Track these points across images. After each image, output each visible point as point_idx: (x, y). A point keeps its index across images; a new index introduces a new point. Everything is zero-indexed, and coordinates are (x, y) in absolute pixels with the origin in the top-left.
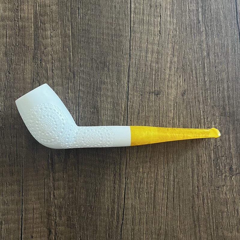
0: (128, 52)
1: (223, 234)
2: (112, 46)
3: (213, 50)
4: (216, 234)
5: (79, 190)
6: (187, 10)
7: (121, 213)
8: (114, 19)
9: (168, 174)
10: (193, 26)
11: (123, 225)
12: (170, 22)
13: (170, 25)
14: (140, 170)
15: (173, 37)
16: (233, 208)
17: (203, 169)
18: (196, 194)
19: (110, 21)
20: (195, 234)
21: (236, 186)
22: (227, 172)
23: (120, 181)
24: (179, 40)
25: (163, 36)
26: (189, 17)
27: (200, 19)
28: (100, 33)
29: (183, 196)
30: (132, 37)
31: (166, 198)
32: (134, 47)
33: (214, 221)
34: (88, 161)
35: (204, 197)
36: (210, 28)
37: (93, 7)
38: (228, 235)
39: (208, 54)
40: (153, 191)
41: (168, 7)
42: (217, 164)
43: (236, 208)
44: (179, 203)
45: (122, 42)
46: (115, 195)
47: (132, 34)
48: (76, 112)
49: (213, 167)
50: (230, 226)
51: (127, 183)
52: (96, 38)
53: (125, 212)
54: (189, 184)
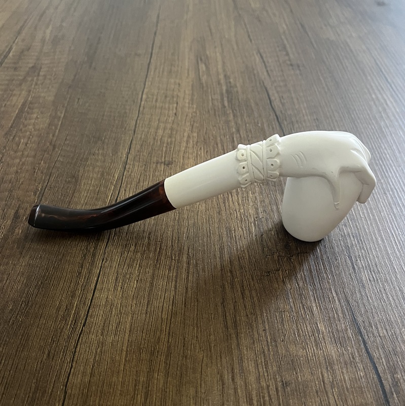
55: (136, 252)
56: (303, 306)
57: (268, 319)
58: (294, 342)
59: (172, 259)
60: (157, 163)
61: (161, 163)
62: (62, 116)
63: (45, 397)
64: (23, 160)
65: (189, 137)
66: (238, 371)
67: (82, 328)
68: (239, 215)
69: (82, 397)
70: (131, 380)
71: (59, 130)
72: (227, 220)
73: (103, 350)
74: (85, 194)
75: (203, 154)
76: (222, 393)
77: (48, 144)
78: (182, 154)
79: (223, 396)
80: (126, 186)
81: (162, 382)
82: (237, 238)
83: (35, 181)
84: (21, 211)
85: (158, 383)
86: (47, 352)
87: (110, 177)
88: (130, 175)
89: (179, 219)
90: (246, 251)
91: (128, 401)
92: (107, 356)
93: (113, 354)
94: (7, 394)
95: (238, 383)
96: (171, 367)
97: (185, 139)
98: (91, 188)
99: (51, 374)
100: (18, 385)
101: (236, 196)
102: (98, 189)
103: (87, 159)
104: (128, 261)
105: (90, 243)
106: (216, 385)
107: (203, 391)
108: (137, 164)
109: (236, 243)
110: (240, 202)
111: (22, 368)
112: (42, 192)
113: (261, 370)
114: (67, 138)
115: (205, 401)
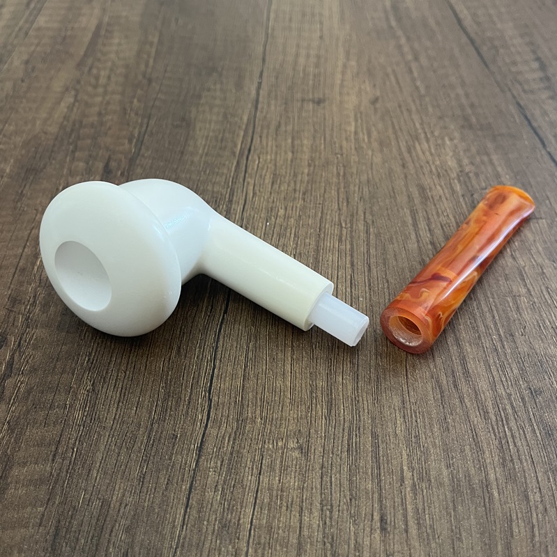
11: (223, 326)
16: (543, 288)
29: (396, 260)
31: (348, 265)
43: (550, 287)
44: (386, 276)
54: (407, 237)
55: (287, 217)
56: (547, 288)
57: (496, 306)
58: (540, 336)
59: (342, 227)
60: (303, 100)
61: (309, 100)
62: (156, 40)
63: (181, 406)
64: (107, 98)
65: (345, 66)
66: (461, 375)
67: (224, 316)
68: (434, 169)
69: (235, 407)
70: (303, 385)
71: (155, 59)
72: (417, 175)
73: (258, 345)
74: (204, 143)
75: (368, 89)
76: (442, 403)
77: (140, 77)
78: (337, 89)
79: (443, 408)
80: (262, 132)
81: (350, 387)
82: (436, 198)
83: (128, 124)
84: (113, 164)
85: (345, 389)
86: (175, 347)
87: (236, 119)
88: (265, 117)
89: (345, 174)
90: (451, 216)
91: (304, 413)
92: (265, 352)
93: (272, 350)
94: (125, 402)
95: (464, 391)
96: (360, 368)
97: (340, 69)
98: (211, 134)
99: (185, 375)
100: (139, 390)
101: (425, 144)
102: (221, 135)
103: (199, 97)
104: (277, 229)
105: (219, 206)
106: (431, 392)
107: (412, 400)
108: (273, 102)
109: (435, 205)
110: (433, 151)
111: (143, 369)
112: (141, 139)
113: (495, 373)
114: (168, 68)
115: (418, 414)
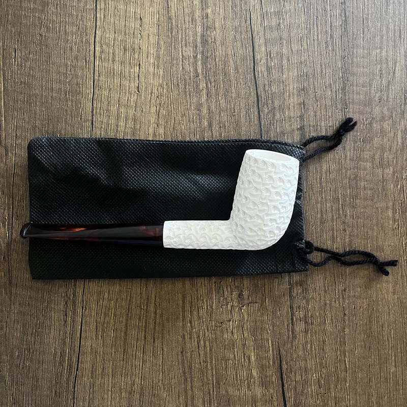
0: (90, 118)
1: (227, 391)
2: (66, 108)
3: (217, 118)
4: (217, 392)
5: (12, 325)
6: (179, 57)
7: (74, 359)
8: (69, 68)
9: (147, 303)
10: (188, 81)
12: (154, 74)
13: (153, 78)
14: (105, 296)
15: (158, 97)
17: (199, 296)
18: (189, 332)
19: (63, 70)
20: (186, 392)
21: (247, 321)
22: (235, 300)
23: (74, 312)
24: (167, 102)
25: (143, 95)
26: (183, 68)
27: (200, 71)
28: (47, 89)
30: (96, 96)
32: (98, 111)
33: (214, 373)
34: (26, 282)
35: (199, 337)
36: (213, 84)
37: (38, 49)
38: (235, 394)
39: (210, 125)
40: (123, 327)
41: (152, 52)
42: (220, 288)
45: (80, 103)
46: (66, 333)
47: (96, 91)
48: (9, 208)
49: (214, 292)
50: (237, 380)
51: (85, 316)
52: (42, 95)
53: (80, 357)
